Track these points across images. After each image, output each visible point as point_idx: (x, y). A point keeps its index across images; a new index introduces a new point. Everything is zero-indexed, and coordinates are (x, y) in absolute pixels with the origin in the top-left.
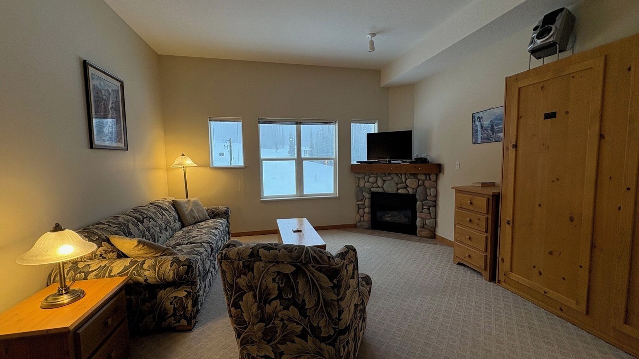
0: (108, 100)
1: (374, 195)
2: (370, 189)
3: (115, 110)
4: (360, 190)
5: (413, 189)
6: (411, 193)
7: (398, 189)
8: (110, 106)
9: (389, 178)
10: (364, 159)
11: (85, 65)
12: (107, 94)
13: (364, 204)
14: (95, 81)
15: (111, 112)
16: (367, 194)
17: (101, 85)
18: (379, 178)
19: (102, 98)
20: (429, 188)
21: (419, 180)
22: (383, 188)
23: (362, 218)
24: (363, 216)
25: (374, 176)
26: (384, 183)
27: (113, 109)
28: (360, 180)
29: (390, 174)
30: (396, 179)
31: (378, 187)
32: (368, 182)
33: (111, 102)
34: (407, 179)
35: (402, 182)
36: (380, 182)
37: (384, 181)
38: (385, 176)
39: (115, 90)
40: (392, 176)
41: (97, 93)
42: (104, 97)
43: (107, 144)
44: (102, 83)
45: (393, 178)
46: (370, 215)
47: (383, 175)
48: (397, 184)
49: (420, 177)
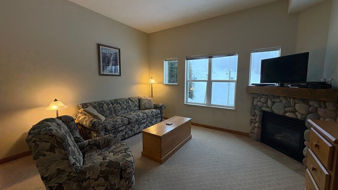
0: (110, 57)
1: (264, 114)
2: (261, 108)
3: (114, 60)
4: (254, 107)
5: (303, 115)
6: (299, 118)
7: (286, 112)
8: (112, 59)
9: (278, 100)
10: (258, 82)
11: (99, 45)
12: (110, 55)
13: (255, 120)
14: (103, 50)
15: (112, 61)
16: (258, 111)
17: (107, 52)
18: (269, 100)
19: (107, 57)
20: (323, 117)
21: (310, 106)
22: (271, 108)
23: (253, 131)
24: (254, 130)
25: (265, 97)
26: (274, 104)
27: (113, 60)
28: (254, 100)
29: (279, 97)
30: (284, 101)
31: (268, 107)
32: (260, 101)
33: (112, 57)
34: (296, 103)
35: (291, 106)
36: (269, 103)
37: (274, 103)
38: (274, 98)
39: (115, 53)
40: (281, 98)
41: (104, 55)
42: (108, 56)
43: (108, 73)
44: (107, 51)
45: (281, 101)
46: (260, 130)
47: (273, 97)
48: (285, 107)
49: (311, 103)
